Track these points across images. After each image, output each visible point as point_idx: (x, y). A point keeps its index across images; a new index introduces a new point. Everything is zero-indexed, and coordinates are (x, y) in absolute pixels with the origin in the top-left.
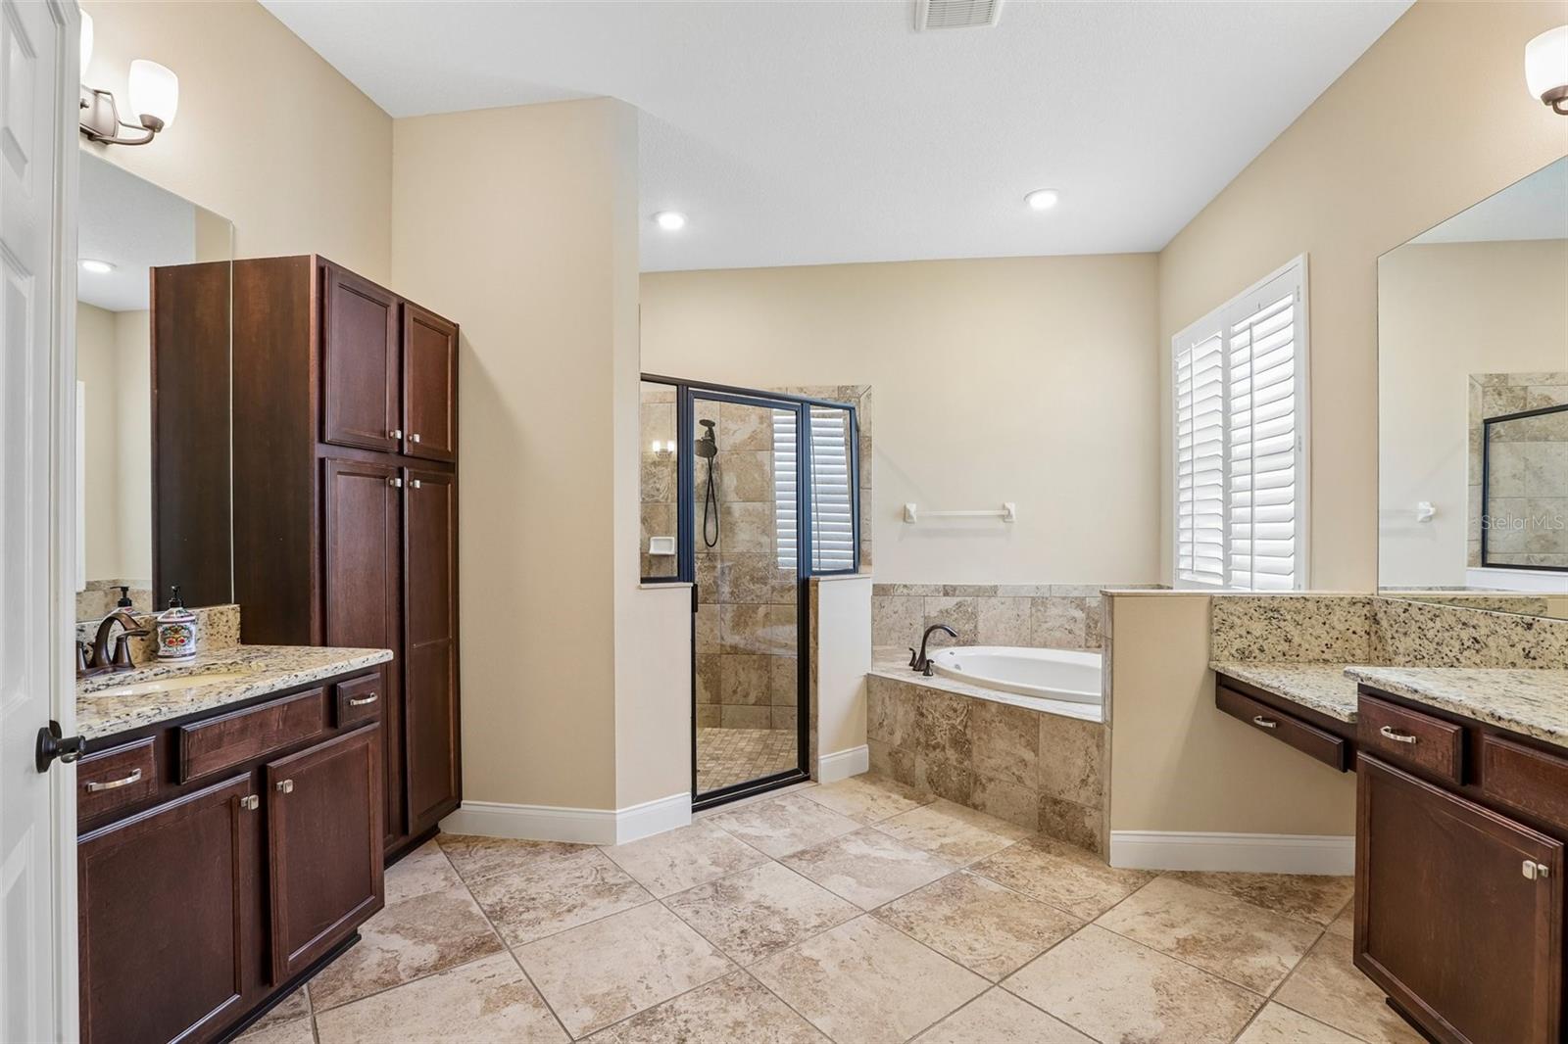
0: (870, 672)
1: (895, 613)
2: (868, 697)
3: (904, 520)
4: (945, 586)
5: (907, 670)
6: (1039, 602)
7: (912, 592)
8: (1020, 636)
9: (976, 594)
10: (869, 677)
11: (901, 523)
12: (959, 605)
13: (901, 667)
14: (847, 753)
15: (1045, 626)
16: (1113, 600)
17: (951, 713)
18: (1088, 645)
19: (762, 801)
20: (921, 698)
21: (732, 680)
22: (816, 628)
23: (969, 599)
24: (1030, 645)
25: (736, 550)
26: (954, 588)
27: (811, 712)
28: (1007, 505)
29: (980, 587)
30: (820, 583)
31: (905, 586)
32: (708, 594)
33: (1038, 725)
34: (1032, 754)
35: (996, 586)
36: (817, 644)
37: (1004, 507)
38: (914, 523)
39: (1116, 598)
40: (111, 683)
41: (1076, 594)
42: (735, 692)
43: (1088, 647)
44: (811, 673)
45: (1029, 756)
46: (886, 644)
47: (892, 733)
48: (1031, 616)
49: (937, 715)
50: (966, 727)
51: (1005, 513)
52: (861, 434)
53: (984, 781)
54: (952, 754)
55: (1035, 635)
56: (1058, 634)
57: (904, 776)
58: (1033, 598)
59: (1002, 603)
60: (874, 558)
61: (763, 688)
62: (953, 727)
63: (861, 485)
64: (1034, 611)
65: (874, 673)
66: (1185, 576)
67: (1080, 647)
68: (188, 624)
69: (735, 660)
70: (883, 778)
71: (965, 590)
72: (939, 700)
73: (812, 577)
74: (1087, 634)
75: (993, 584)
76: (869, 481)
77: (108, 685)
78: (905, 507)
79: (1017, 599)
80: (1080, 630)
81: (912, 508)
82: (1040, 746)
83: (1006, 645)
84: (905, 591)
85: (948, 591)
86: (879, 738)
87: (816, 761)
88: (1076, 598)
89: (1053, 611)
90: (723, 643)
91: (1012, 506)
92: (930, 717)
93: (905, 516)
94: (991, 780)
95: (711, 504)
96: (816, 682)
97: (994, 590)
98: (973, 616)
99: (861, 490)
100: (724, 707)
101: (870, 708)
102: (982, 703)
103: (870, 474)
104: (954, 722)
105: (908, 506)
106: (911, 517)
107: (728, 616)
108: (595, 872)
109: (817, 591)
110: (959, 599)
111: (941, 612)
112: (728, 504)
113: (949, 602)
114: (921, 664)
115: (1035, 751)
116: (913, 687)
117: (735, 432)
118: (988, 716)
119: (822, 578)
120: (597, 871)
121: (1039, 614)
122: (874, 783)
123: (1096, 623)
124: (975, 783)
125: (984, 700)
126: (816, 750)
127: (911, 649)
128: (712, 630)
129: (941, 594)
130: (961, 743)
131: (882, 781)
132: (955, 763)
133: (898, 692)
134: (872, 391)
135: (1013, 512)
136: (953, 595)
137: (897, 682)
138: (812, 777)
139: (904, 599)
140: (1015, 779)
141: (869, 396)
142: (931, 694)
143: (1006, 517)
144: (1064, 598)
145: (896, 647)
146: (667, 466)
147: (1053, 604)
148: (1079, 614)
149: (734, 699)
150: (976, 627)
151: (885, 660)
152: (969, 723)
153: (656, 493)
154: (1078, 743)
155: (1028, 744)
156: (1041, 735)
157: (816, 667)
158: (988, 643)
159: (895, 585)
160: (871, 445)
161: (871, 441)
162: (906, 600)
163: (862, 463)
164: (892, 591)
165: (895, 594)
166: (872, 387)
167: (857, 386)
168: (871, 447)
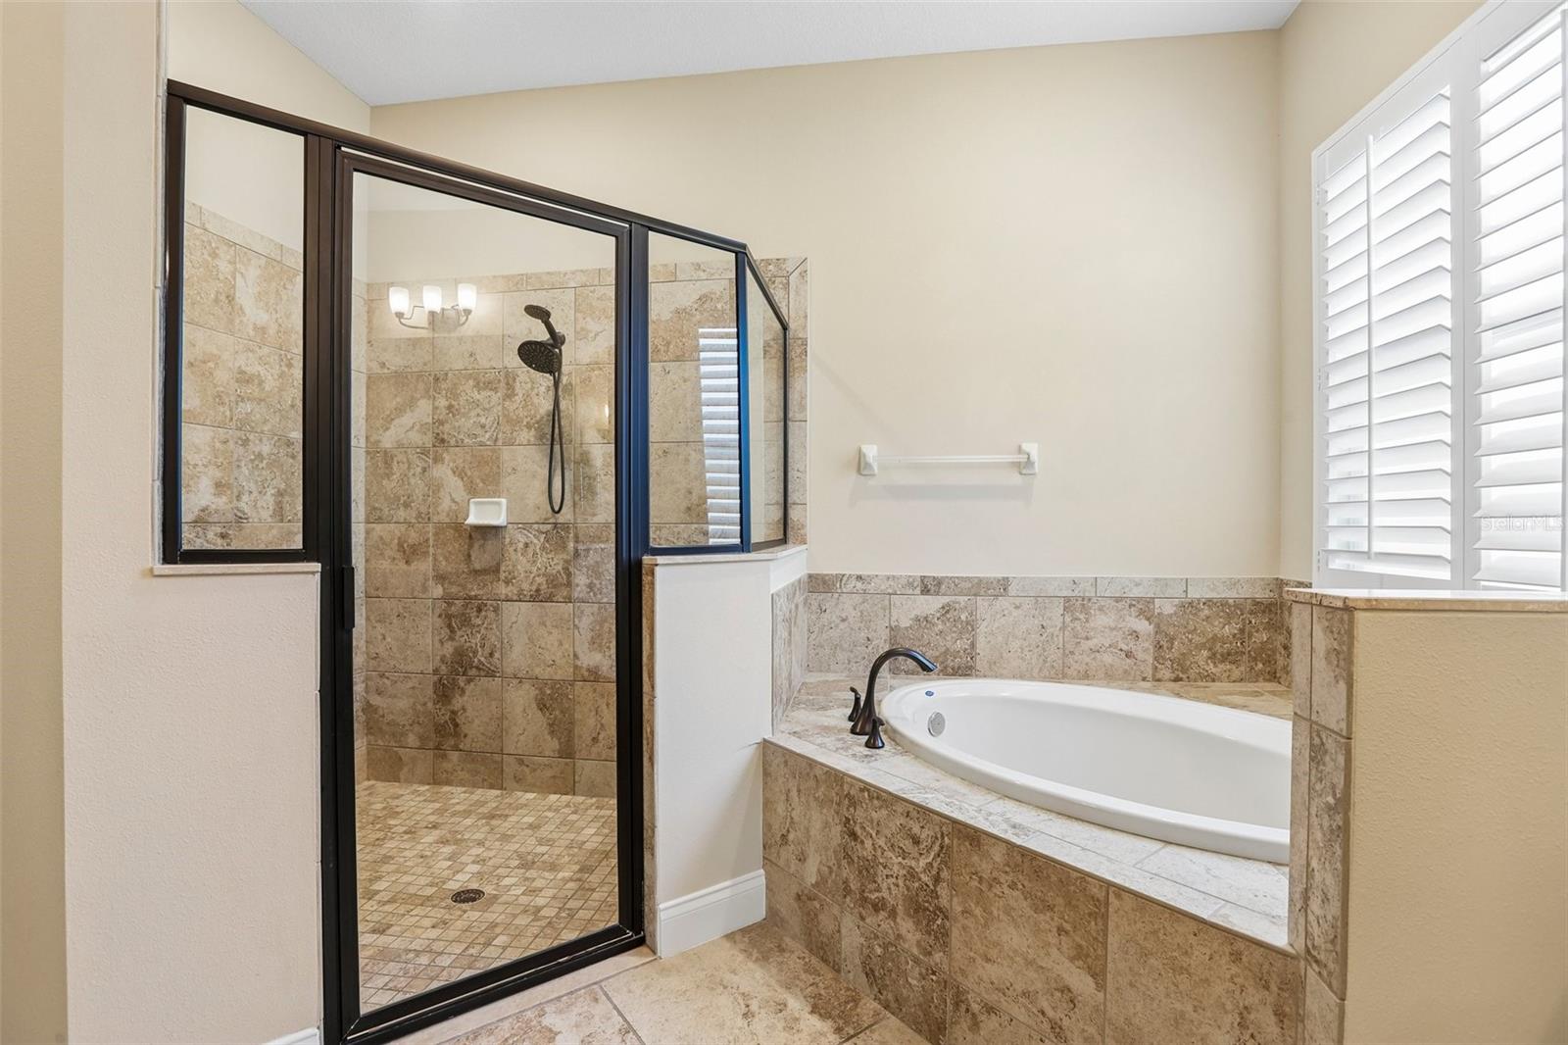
0: (769, 737)
1: (843, 620)
2: (765, 783)
3: (859, 472)
4: (923, 578)
5: (841, 731)
6: (1077, 605)
7: (871, 588)
8: (1045, 661)
9: (973, 591)
10: (766, 748)
11: (854, 475)
12: (946, 609)
14: (721, 891)
15: (1086, 645)
16: (1351, 622)
17: (907, 844)
18: (1159, 676)
20: (853, 803)
21: (591, 722)
23: (963, 599)
24: (1060, 675)
25: (597, 519)
26: (939, 582)
27: (646, 816)
28: (1026, 447)
29: (980, 580)
30: (657, 569)
31: (859, 578)
32: (555, 587)
33: (1105, 917)
34: (1090, 980)
35: (1007, 578)
37: (1020, 450)
38: (874, 475)
39: (1359, 616)
41: (1136, 592)
42: (595, 740)
43: (1159, 680)
44: (645, 742)
45: (1080, 981)
47: (802, 859)
48: (1063, 628)
49: (881, 842)
50: (937, 880)
51: (1023, 458)
52: (791, 334)
53: (975, 1007)
54: (908, 930)
55: (1070, 660)
56: (1108, 658)
57: (822, 947)
58: (1067, 599)
59: (1017, 607)
60: (810, 531)
62: (912, 875)
63: (791, 415)
64: (1068, 619)
65: (776, 739)
66: (1338, 564)
67: (1144, 679)
69: (595, 690)
71: (955, 585)
72: (884, 812)
73: (647, 559)
74: (1155, 659)
75: (1000, 575)
76: (803, 408)
78: (860, 451)
79: (1041, 600)
80: (1145, 652)
81: (871, 452)
82: (1110, 966)
83: (1022, 677)
84: (859, 585)
85: (928, 586)
86: (781, 863)
88: (1139, 600)
89: (1101, 620)
90: (579, 663)
91: (1032, 448)
92: (868, 843)
93: (861, 465)
94: (990, 1010)
97: (1004, 584)
98: (970, 626)
99: (790, 423)
100: (579, 763)
101: (767, 804)
102: (973, 837)
103: (803, 397)
104: (913, 864)
105: (865, 449)
106: (868, 465)
107: (585, 623)
110: (945, 600)
111: (917, 619)
113: (931, 605)
114: (866, 722)
115: (1098, 975)
116: (837, 777)
117: (597, 335)
118: (985, 868)
119: (660, 559)
121: (1077, 624)
123: (1172, 640)
124: (957, 1005)
125: (976, 830)
126: (653, 892)
127: (853, 690)
128: (561, 644)
129: (918, 591)
130: (926, 911)
132: (915, 951)
133: (812, 783)
134: (809, 265)
135: (1034, 457)
136: (937, 593)
137: (812, 763)
138: (648, 940)
139: (857, 598)
140: (1046, 1026)
141: (803, 274)
142: (871, 798)
143: (1024, 466)
144: (1118, 600)
146: (495, 390)
147: (1101, 609)
148: (1143, 626)
149: (594, 750)
150: (973, 645)
151: (813, 706)
152: (945, 874)
153: (479, 431)
154: (1218, 989)
155: (1079, 955)
156: (1113, 940)
158: (995, 671)
159: (843, 575)
160: (806, 352)
161: (806, 345)
162: (861, 600)
163: (790, 380)
164: (838, 586)
165: (844, 590)
166: (808, 260)
167: (785, 260)
168: (806, 355)
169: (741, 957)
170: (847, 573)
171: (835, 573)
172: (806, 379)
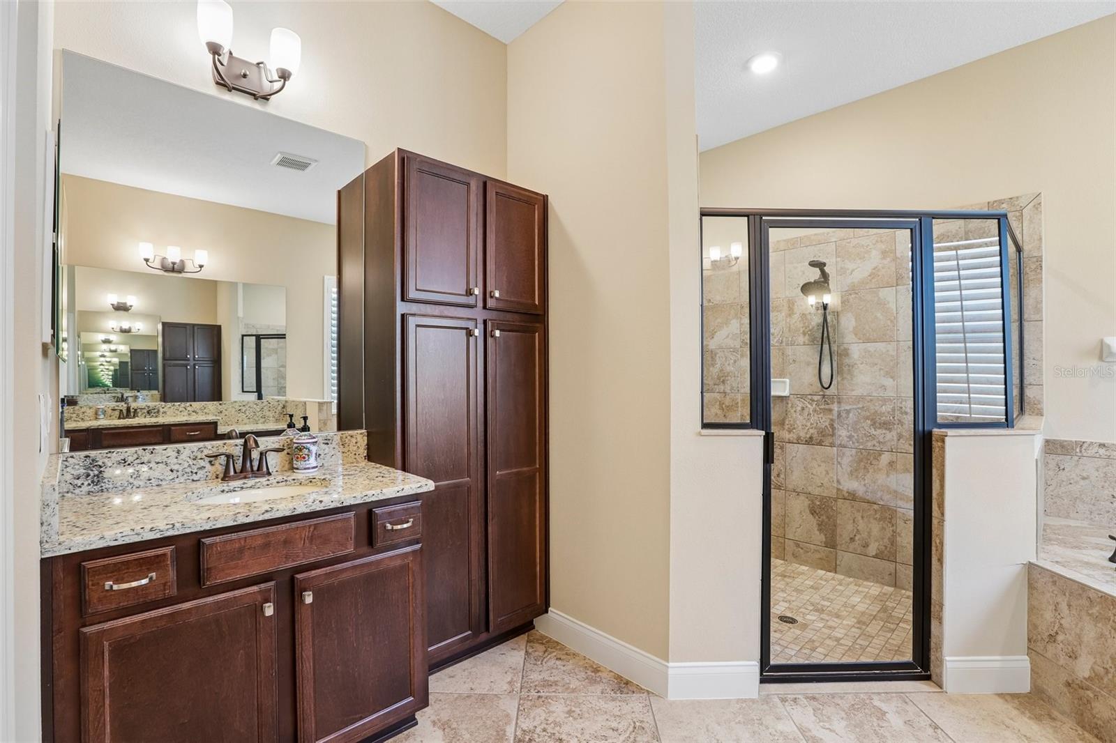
0: (1034, 561)
1: (1084, 478)
2: (1030, 595)
3: (1101, 358)
5: (1103, 568)
10: (1031, 568)
11: (1095, 362)
13: (1093, 560)
14: (993, 661)
19: (856, 694)
21: (850, 527)
22: (942, 494)
25: (854, 393)
27: (934, 596)
30: (947, 439)
31: (1102, 445)
32: (823, 436)
36: (943, 514)
40: (245, 486)
42: (852, 539)
46: (1068, 517)
47: (1073, 656)
52: (1025, 254)
57: (1096, 727)
60: (1047, 406)
61: (886, 540)
63: (1026, 316)
65: (1041, 563)
68: (308, 445)
69: (853, 507)
70: (1055, 714)
73: (936, 431)
76: (1038, 310)
77: (242, 488)
78: (1102, 342)
84: (1102, 451)
86: (1049, 655)
87: (940, 661)
90: (841, 487)
93: (1103, 354)
95: (826, 347)
96: (940, 560)
99: (1025, 324)
100: (840, 553)
101: (1031, 609)
103: (1039, 302)
105: (1108, 340)
106: (1112, 354)
107: (846, 461)
108: (631, 729)
109: (943, 448)
112: (845, 346)
117: (853, 270)
119: (950, 432)
120: (635, 728)
122: (1037, 718)
126: (940, 647)
127: (1112, 535)
128: (827, 473)
131: (1054, 719)
133: (1085, 602)
134: (1042, 199)
137: (1084, 588)
138: (934, 677)
139: (1100, 462)
141: (1037, 206)
145: (1085, 523)
146: (781, 311)
149: (852, 546)
151: (1063, 543)
157: (942, 543)
159: (1084, 442)
160: (1041, 267)
161: (1041, 261)
162: (1104, 464)
163: (1026, 291)
164: (1078, 450)
165: (1085, 454)
166: (1042, 194)
167: (1017, 197)
168: (1041, 269)
169: (1015, 712)
170: (1089, 440)
171: (1074, 440)
172: (1042, 288)
